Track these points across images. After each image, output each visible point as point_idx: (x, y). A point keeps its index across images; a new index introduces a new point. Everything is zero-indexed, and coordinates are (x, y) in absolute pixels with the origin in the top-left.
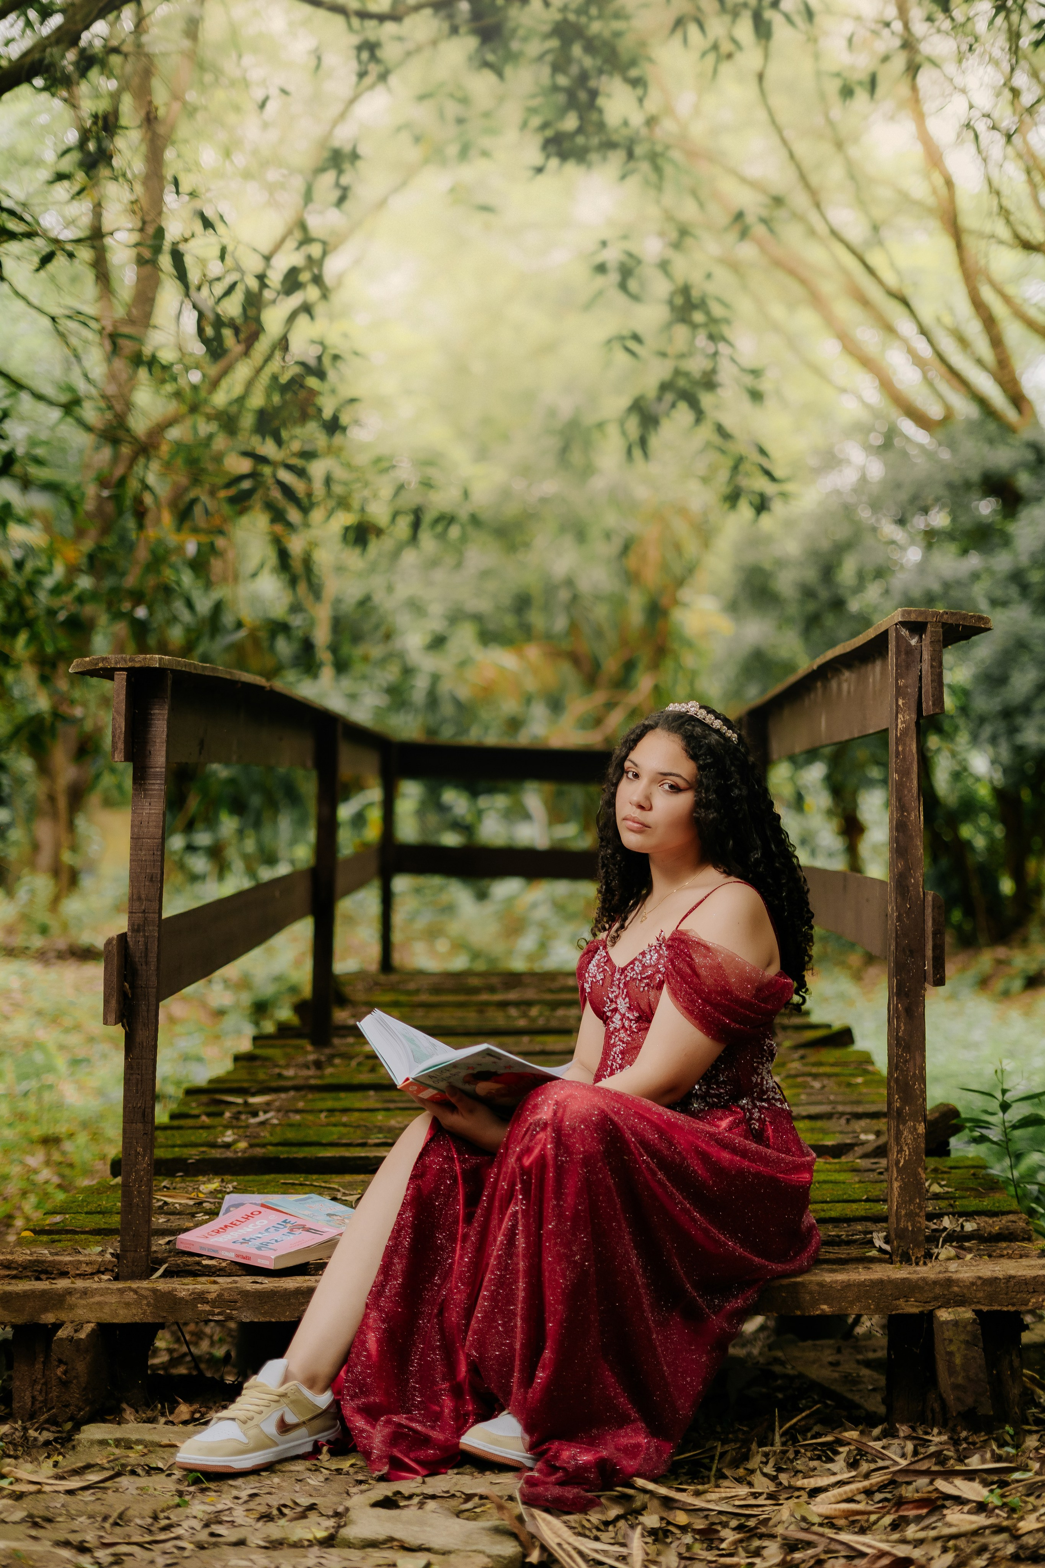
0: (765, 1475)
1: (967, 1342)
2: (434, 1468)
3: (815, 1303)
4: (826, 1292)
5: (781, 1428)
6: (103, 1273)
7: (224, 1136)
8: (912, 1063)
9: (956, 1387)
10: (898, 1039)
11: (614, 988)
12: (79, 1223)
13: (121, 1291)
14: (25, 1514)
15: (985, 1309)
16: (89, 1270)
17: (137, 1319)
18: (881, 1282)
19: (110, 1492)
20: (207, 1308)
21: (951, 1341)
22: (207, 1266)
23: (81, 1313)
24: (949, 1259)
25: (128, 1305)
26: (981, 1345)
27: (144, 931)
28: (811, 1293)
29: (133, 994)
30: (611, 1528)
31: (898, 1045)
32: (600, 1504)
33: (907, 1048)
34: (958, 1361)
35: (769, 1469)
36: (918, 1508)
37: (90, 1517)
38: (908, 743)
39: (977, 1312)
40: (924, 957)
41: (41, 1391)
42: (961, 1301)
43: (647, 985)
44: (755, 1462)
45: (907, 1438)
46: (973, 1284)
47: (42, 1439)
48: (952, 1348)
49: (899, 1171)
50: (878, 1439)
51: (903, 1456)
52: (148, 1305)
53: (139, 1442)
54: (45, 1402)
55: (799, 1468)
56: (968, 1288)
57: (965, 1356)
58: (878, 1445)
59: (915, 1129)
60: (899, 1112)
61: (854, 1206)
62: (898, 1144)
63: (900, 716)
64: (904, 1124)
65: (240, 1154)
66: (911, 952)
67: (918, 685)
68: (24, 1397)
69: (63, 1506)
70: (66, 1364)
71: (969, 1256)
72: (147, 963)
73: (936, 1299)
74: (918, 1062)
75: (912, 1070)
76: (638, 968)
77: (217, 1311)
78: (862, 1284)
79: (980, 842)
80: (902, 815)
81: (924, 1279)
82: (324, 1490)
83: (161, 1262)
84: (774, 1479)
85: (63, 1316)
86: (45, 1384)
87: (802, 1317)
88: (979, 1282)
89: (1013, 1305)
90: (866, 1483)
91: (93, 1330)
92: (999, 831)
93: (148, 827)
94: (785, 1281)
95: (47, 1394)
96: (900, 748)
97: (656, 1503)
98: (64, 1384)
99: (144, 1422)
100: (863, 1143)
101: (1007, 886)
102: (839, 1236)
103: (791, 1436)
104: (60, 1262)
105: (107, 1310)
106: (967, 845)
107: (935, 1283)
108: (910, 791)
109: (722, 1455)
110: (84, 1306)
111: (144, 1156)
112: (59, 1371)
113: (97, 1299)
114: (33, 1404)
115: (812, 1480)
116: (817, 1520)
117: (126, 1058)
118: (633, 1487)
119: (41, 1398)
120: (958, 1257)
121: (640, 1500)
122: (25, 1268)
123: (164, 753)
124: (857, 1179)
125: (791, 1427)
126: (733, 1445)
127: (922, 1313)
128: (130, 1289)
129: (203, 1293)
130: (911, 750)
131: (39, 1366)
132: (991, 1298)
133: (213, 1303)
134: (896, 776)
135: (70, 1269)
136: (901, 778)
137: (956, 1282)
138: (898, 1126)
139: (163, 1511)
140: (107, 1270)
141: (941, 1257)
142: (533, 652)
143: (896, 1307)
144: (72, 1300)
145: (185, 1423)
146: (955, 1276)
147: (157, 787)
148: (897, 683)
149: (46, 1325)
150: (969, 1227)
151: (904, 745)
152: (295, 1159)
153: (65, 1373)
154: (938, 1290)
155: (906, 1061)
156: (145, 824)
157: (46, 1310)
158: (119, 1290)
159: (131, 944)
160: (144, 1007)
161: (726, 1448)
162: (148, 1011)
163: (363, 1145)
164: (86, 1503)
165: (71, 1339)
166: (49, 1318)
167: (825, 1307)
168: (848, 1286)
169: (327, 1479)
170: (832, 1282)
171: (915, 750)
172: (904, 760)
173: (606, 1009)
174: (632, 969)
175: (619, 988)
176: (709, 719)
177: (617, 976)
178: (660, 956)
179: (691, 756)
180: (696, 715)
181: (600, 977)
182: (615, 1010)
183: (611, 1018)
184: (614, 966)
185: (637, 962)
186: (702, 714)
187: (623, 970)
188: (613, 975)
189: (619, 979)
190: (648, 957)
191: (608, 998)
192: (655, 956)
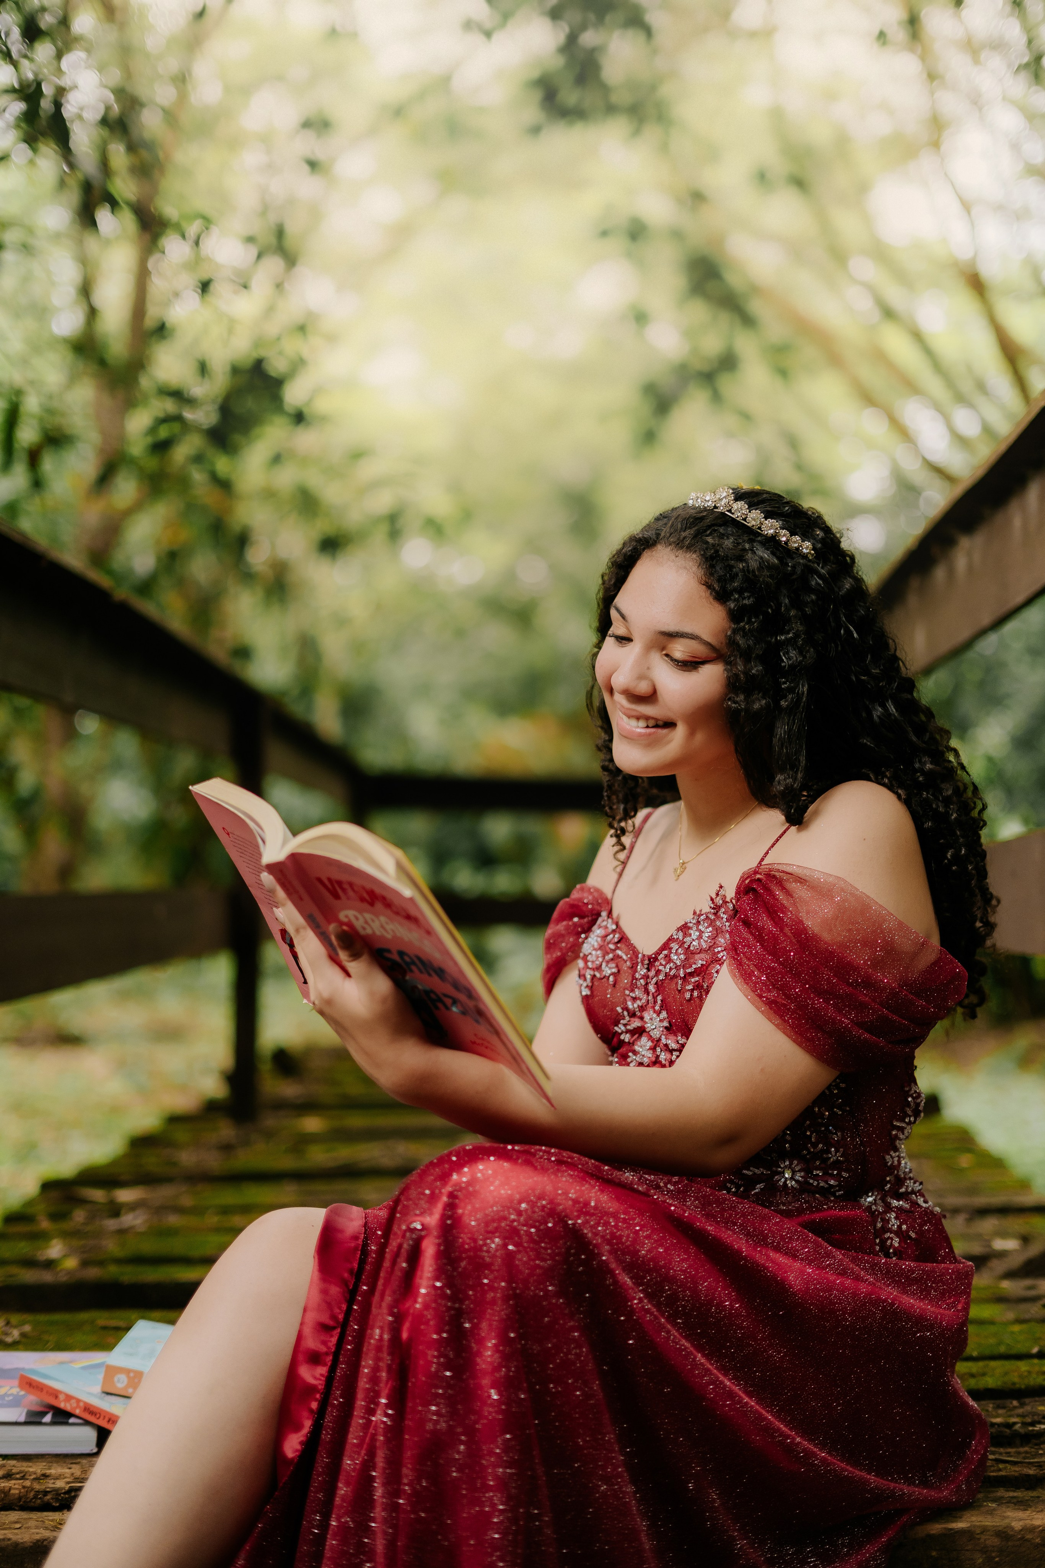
11: (638, 993)
43: (698, 986)
61: (1023, 1366)
76: (678, 956)
100: (1002, 1255)
102: (1009, 1426)
124: (1011, 1315)
170: (1024, 1529)
173: (620, 1028)
174: (668, 958)
175: (647, 992)
176: (754, 518)
177: (641, 971)
178: (718, 932)
179: (717, 593)
180: (730, 511)
181: (608, 970)
182: (640, 1031)
183: (631, 1044)
184: (635, 952)
185: (675, 946)
186: (739, 509)
187: (652, 961)
188: (633, 968)
189: (646, 977)
190: (695, 934)
191: (626, 1009)
192: (708, 932)
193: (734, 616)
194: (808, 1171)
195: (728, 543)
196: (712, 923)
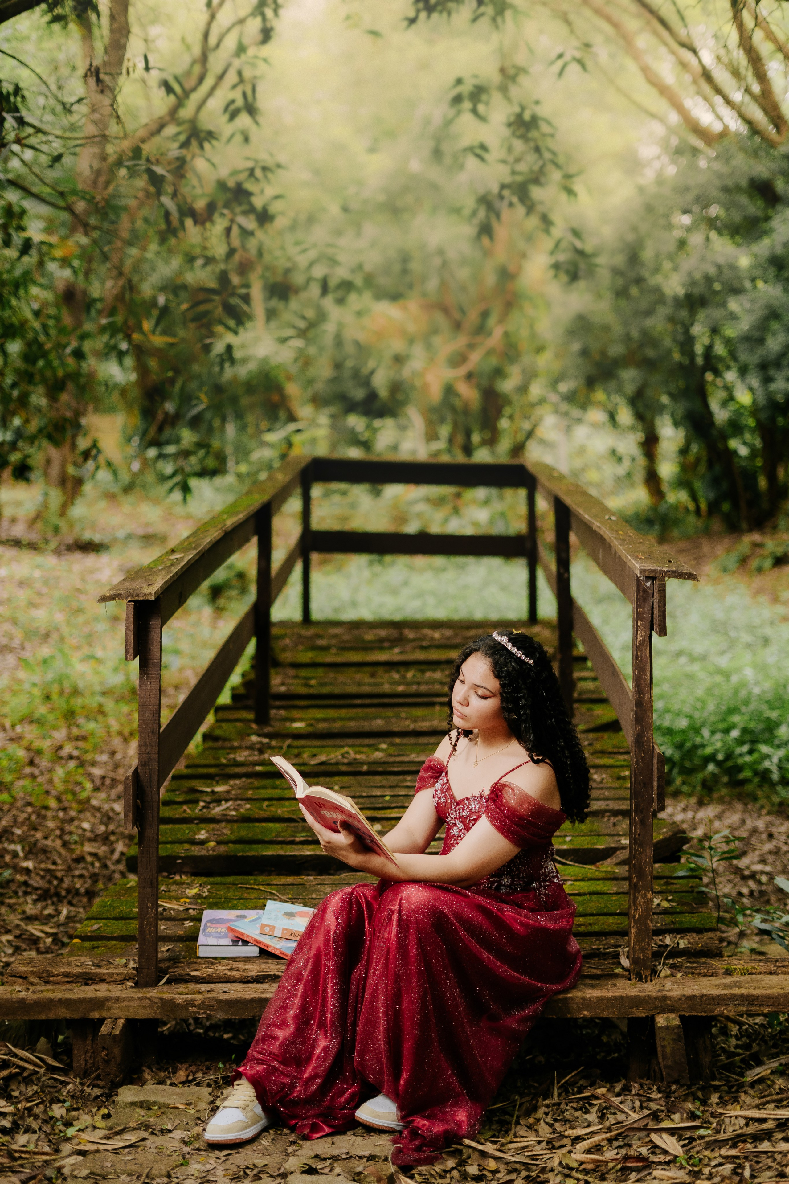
0: (547, 1123)
1: (674, 1040)
2: (339, 1131)
3: (580, 1010)
4: (587, 1003)
5: (558, 1083)
6: (128, 980)
7: (200, 833)
8: (644, 855)
9: (666, 1067)
10: (635, 839)
11: (453, 812)
12: (109, 930)
13: (140, 999)
14: (89, 1171)
15: (687, 1014)
16: (119, 978)
17: (151, 1016)
18: (621, 997)
19: (139, 1150)
20: (195, 1010)
21: (664, 1039)
22: (194, 976)
23: (115, 1012)
24: (667, 977)
25: (145, 1007)
26: (683, 1041)
27: (149, 765)
28: (577, 1004)
29: (142, 807)
30: (448, 1175)
31: (636, 842)
32: (442, 1158)
33: (642, 844)
34: (668, 1050)
35: (549, 1120)
36: (637, 1162)
37: (130, 1175)
38: (644, 650)
39: (682, 1017)
40: (653, 787)
41: (91, 1057)
42: (672, 1010)
44: (540, 1113)
45: (637, 1095)
46: (680, 999)
47: (93, 1094)
48: (665, 1043)
49: (635, 921)
50: (618, 1095)
51: (633, 1109)
52: (158, 1007)
53: (155, 1103)
54: (93, 1063)
55: (568, 1117)
56: (677, 1001)
57: (673, 1048)
58: (617, 1100)
59: (646, 896)
60: (636, 885)
61: (611, 919)
62: (635, 905)
63: (639, 632)
64: (639, 892)
65: (211, 852)
66: (644, 784)
67: (651, 612)
68: (80, 1059)
69: (112, 1166)
70: (107, 1049)
71: (679, 975)
72: (151, 786)
73: (656, 1008)
74: (648, 854)
75: (644, 858)
77: (201, 1012)
78: (609, 999)
79: (744, 451)
80: (639, 696)
81: (649, 996)
82: (271, 1150)
83: (165, 972)
84: (551, 1125)
85: (104, 1014)
86: (93, 1052)
87: (572, 1018)
88: (684, 998)
89: (705, 1012)
90: (608, 1135)
91: (124, 1026)
92: (758, 443)
93: (150, 698)
94: (561, 996)
95: (94, 1059)
96: (639, 653)
97: (476, 1154)
98: (107, 1062)
99: (157, 1084)
100: (621, 848)
101: (763, 483)
102: (598, 949)
103: (565, 1090)
104: (100, 973)
105: (131, 1010)
106: (735, 453)
107: (656, 998)
108: (645, 681)
109: (521, 1105)
110: (117, 1008)
111: (152, 909)
112: (103, 1054)
113: (125, 1004)
114: (86, 1064)
115: (575, 1131)
116: (575, 1165)
117: (139, 847)
118: (462, 1144)
119: (91, 1061)
120: (672, 975)
121: (466, 1152)
122: (78, 977)
125: (566, 1082)
126: (528, 1099)
127: (647, 1016)
128: (146, 997)
129: (192, 1000)
130: (646, 655)
131: (89, 1042)
132: (691, 1008)
133: (199, 1007)
134: (636, 671)
135: (106, 977)
136: (639, 672)
137: (669, 998)
138: (634, 894)
139: (173, 1169)
140: (130, 978)
141: (662, 975)
142: (413, 305)
143: (632, 1013)
144: (109, 1004)
145: (183, 1083)
146: (668, 994)
147: (154, 672)
148: (637, 611)
149: (93, 1020)
150: (683, 944)
151: (642, 651)
152: (248, 856)
153: (107, 1055)
154: (657, 1003)
155: (640, 853)
156: (148, 696)
157: (93, 1010)
158: (139, 998)
159: (141, 774)
160: (150, 815)
161: (523, 1100)
162: (153, 817)
163: (292, 843)
164: (126, 1162)
165: (110, 1034)
166: (95, 1015)
167: (586, 1013)
168: (601, 1000)
169: (273, 1140)
170: (591, 997)
171: (648, 655)
172: (641, 661)
176: (514, 650)
177: (454, 806)
178: (481, 806)
182: (455, 824)
183: (452, 827)
184: (452, 797)
188: (451, 803)
190: (473, 805)
192: (478, 806)
194: (513, 878)
196: (479, 802)
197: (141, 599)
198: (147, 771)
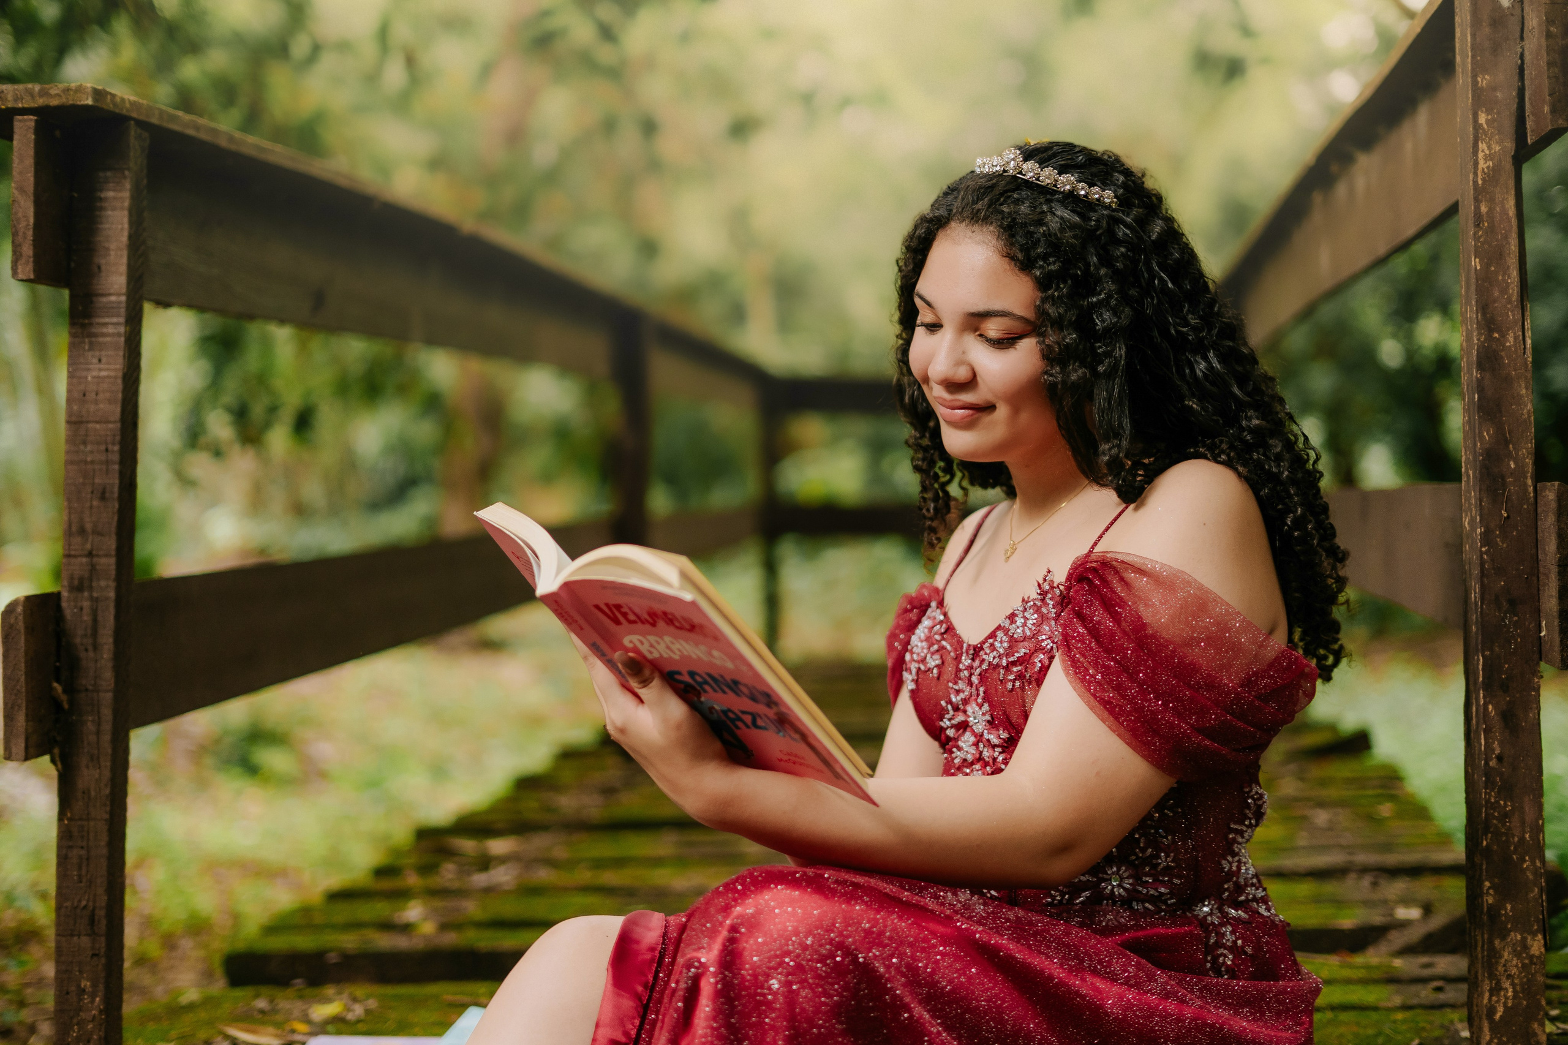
8: (1516, 822)
10: (1488, 772)
11: (961, 685)
27: (91, 588)
29: (71, 702)
31: (1489, 783)
33: (1507, 790)
38: (1499, 197)
40: (1537, 613)
43: (1020, 676)
49: (1495, 1028)
59: (1525, 947)
60: (1493, 913)
62: (1492, 976)
63: (1482, 146)
64: (1503, 938)
66: (1512, 603)
67: (1516, 84)
72: (96, 647)
74: (1529, 817)
75: (1517, 832)
76: (1002, 645)
80: (1489, 337)
93: (96, 402)
96: (1484, 209)
100: (1401, 925)
108: (1504, 291)
111: (93, 997)
117: (61, 817)
123: (123, 268)
124: (1399, 999)
130: (1504, 212)
134: (1476, 263)
136: (1486, 266)
138: (1491, 941)
147: (110, 330)
148: (1475, 83)
151: (1491, 201)
155: (1505, 815)
156: (91, 396)
159: (67, 611)
160: (91, 727)
162: (98, 733)
171: (1512, 212)
172: (1492, 229)
173: (945, 723)
174: (993, 647)
175: (970, 684)
176: (1048, 176)
177: (966, 661)
178: (1043, 619)
179: (1022, 263)
180: (1020, 173)
181: (933, 662)
182: (964, 726)
183: (956, 739)
184: (960, 642)
185: (1000, 634)
186: (1030, 170)
187: (977, 650)
188: (958, 659)
189: (970, 668)
190: (1020, 621)
191: (950, 702)
192: (1033, 618)
193: (1043, 284)
194: (1137, 878)
195: (1024, 208)
196: (1038, 610)
197: (54, 102)
198: (86, 604)
